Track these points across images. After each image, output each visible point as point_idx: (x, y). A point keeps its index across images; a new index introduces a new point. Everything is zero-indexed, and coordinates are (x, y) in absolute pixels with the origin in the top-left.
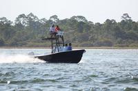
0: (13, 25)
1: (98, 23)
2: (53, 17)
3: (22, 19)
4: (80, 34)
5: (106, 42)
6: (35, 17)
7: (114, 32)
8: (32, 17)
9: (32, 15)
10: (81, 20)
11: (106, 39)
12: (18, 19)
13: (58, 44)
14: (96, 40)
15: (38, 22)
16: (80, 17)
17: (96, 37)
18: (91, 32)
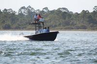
0: (17, 14)
1: (77, 13)
2: (45, 8)
3: (23, 10)
4: (64, 21)
5: (82, 26)
6: (32, 8)
7: (88, 19)
8: (30, 9)
9: (30, 7)
10: (64, 11)
11: (83, 24)
12: (20, 10)
13: (40, 27)
14: (75, 24)
15: (34, 12)
16: (64, 9)
17: (75, 23)
18: (72, 19)
